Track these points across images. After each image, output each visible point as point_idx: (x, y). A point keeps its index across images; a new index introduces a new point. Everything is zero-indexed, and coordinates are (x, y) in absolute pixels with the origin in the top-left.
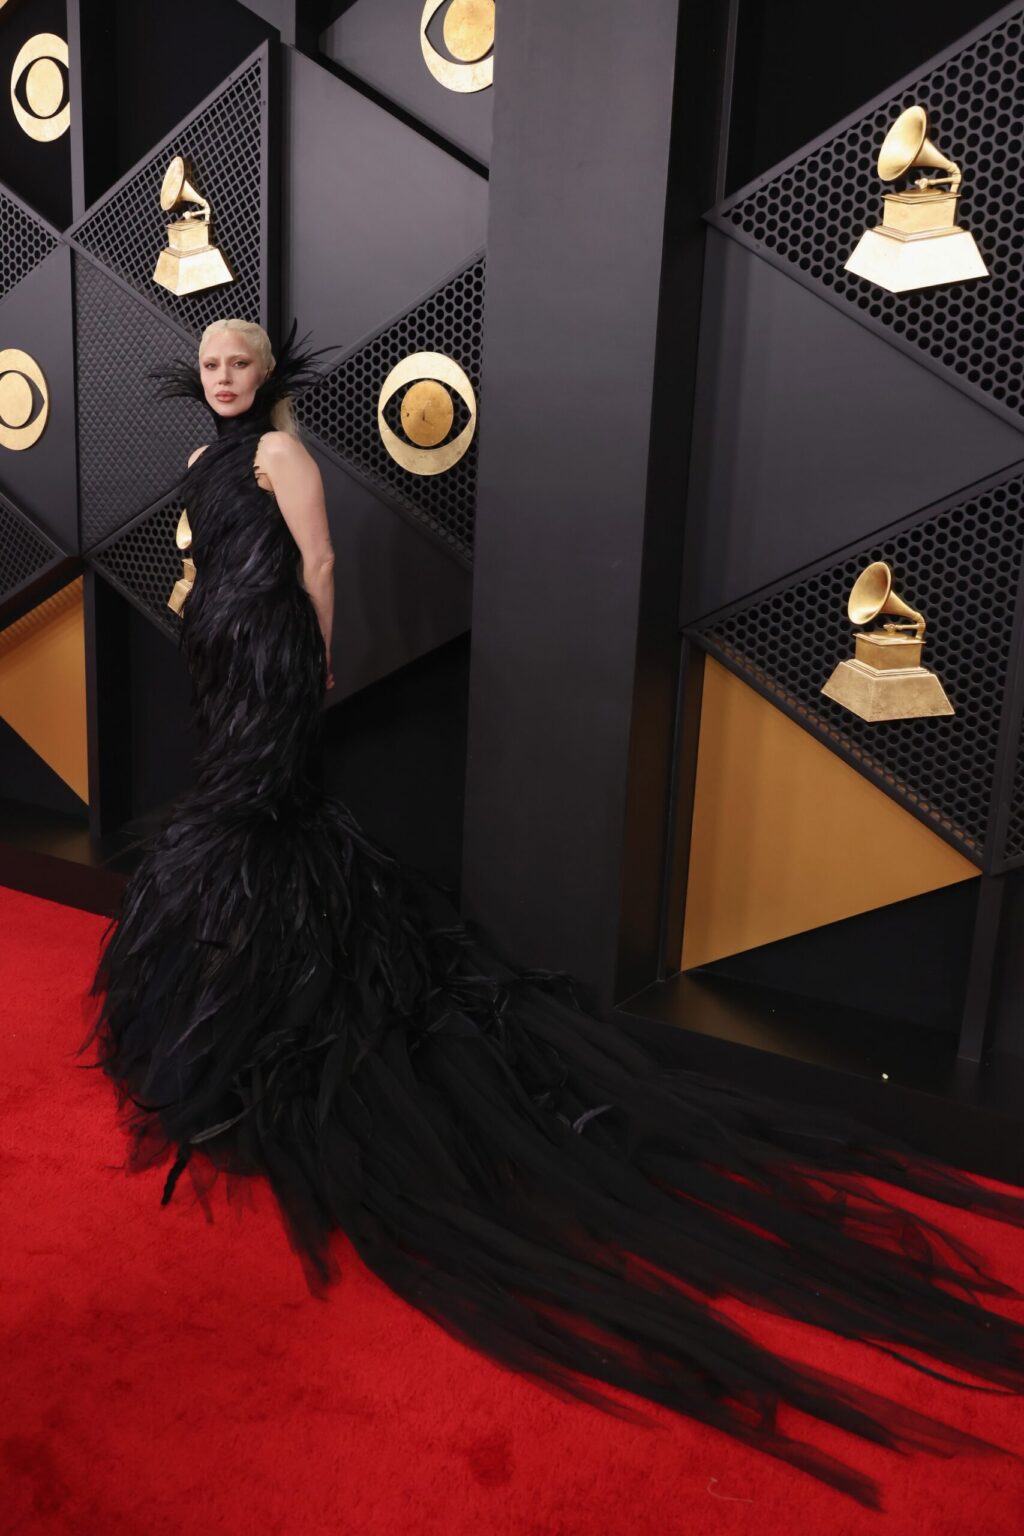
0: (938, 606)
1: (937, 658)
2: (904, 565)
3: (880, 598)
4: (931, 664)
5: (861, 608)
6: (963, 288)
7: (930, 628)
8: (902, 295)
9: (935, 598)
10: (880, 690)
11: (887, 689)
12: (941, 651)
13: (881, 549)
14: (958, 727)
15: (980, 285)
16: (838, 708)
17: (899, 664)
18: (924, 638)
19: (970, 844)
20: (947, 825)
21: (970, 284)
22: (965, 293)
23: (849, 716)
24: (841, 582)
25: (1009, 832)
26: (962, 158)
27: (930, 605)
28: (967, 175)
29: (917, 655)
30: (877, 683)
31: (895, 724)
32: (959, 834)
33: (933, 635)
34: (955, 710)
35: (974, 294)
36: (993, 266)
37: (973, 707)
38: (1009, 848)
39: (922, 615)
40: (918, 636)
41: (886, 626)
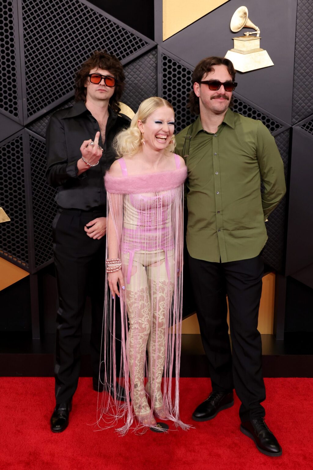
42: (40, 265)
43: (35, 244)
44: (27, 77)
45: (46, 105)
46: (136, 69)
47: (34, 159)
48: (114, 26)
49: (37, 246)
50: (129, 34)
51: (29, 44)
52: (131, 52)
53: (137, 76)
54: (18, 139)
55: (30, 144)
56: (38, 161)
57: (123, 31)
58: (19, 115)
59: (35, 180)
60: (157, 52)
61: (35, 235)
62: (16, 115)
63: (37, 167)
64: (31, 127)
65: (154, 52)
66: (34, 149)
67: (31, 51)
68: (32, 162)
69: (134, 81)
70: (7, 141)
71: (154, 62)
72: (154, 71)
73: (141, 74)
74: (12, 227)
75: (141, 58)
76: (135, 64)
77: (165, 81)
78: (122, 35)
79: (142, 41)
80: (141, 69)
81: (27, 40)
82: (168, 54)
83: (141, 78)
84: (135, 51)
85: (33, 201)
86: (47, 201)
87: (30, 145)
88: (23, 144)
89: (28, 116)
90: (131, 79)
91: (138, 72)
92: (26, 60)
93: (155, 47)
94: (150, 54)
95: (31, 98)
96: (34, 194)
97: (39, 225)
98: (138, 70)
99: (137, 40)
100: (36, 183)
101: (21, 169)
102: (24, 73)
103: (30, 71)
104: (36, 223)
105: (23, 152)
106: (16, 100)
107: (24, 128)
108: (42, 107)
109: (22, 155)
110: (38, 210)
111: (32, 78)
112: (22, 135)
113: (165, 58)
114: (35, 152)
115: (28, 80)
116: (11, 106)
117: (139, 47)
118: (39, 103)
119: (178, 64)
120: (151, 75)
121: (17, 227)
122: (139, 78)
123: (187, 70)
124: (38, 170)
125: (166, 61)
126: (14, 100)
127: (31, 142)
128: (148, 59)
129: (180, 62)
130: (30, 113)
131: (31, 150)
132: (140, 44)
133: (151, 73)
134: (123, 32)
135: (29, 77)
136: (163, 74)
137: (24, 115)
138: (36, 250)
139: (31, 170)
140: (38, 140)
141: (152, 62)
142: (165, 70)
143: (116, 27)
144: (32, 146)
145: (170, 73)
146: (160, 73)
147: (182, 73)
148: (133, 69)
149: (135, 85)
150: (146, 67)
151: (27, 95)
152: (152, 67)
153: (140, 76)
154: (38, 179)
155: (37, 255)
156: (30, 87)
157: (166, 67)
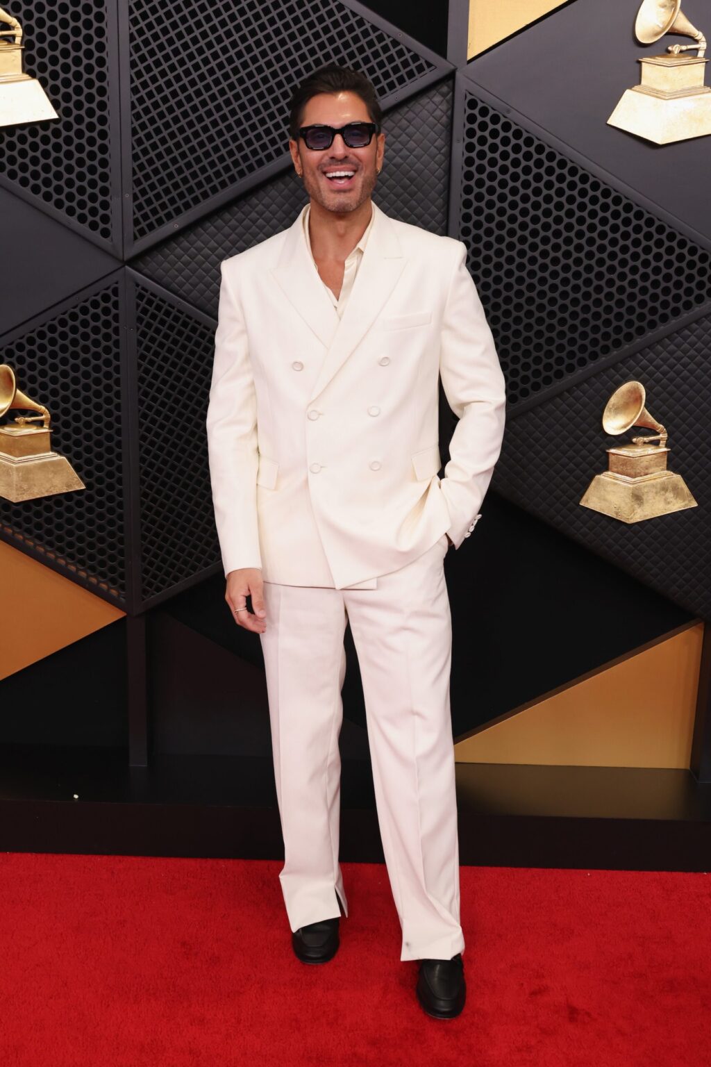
0: (57, 399)
1: (65, 443)
2: (24, 366)
3: (8, 396)
4: (60, 448)
6: (38, 127)
7: (54, 418)
10: (20, 474)
11: (26, 473)
12: (67, 437)
14: (90, 498)
15: (52, 126)
17: (34, 451)
18: (50, 428)
19: (114, 593)
20: (94, 580)
21: (45, 124)
22: (41, 133)
25: (144, 579)
26: (21, 14)
27: (52, 399)
28: (27, 30)
29: (47, 443)
30: (18, 469)
31: (37, 501)
32: (104, 586)
33: (59, 424)
34: (86, 484)
35: (49, 133)
37: (100, 480)
38: (145, 591)
39: (47, 408)
40: (45, 426)
41: (16, 419)
42: (153, 594)
43: (142, 545)
44: (136, 140)
45: (178, 211)
46: (399, 128)
47: (146, 342)
48: (353, 21)
50: (388, 41)
51: (143, 59)
52: (392, 86)
53: (401, 146)
54: (109, 292)
55: (138, 305)
56: (155, 347)
57: (374, 32)
58: (113, 234)
59: (146, 394)
60: (453, 90)
61: (142, 524)
62: (106, 233)
63: (152, 363)
64: (141, 265)
65: (445, 89)
66: (147, 318)
67: (146, 77)
68: (142, 350)
69: (394, 157)
70: (82, 296)
71: (446, 113)
72: (443, 136)
73: (411, 142)
74: (88, 504)
75: (413, 102)
76: (397, 117)
77: (469, 162)
78: (371, 44)
79: (419, 60)
80: (411, 129)
81: (137, 48)
82: (480, 94)
83: (411, 151)
84: (400, 84)
85: (142, 442)
86: (174, 445)
87: (137, 309)
88: (120, 305)
89: (135, 238)
91: (404, 135)
92: (134, 98)
93: (451, 77)
94: (434, 92)
95: (144, 192)
96: (144, 427)
97: (154, 500)
98: (404, 130)
99: (408, 56)
100: (148, 401)
101: (113, 366)
102: (127, 132)
104: (145, 495)
105: (121, 325)
106: (107, 198)
107: (124, 266)
108: (169, 217)
109: (116, 330)
110: (151, 465)
111: (147, 144)
112: (117, 283)
113: (472, 104)
114: (149, 326)
115: (138, 150)
116: (93, 212)
117: (411, 75)
118: (163, 206)
119: (503, 120)
120: (436, 144)
121: (100, 504)
122: (405, 152)
123: (525, 135)
124: (154, 369)
125: (476, 112)
126: (101, 198)
127: (139, 301)
128: (431, 106)
129: (507, 115)
130: (139, 231)
131: (140, 320)
132: (413, 66)
133: (436, 141)
134: (373, 36)
135: (140, 142)
136: (465, 143)
137: (125, 235)
138: (143, 559)
139: (139, 369)
140: (155, 296)
141: (438, 113)
142: (471, 133)
143: (357, 22)
144: (142, 312)
145: (482, 141)
146: (458, 141)
147: (513, 141)
148: (394, 128)
149: (395, 169)
150: (425, 125)
151: (135, 186)
152: (439, 124)
153: (408, 146)
154: (152, 392)
155: (146, 571)
156: (141, 167)
157: (475, 126)
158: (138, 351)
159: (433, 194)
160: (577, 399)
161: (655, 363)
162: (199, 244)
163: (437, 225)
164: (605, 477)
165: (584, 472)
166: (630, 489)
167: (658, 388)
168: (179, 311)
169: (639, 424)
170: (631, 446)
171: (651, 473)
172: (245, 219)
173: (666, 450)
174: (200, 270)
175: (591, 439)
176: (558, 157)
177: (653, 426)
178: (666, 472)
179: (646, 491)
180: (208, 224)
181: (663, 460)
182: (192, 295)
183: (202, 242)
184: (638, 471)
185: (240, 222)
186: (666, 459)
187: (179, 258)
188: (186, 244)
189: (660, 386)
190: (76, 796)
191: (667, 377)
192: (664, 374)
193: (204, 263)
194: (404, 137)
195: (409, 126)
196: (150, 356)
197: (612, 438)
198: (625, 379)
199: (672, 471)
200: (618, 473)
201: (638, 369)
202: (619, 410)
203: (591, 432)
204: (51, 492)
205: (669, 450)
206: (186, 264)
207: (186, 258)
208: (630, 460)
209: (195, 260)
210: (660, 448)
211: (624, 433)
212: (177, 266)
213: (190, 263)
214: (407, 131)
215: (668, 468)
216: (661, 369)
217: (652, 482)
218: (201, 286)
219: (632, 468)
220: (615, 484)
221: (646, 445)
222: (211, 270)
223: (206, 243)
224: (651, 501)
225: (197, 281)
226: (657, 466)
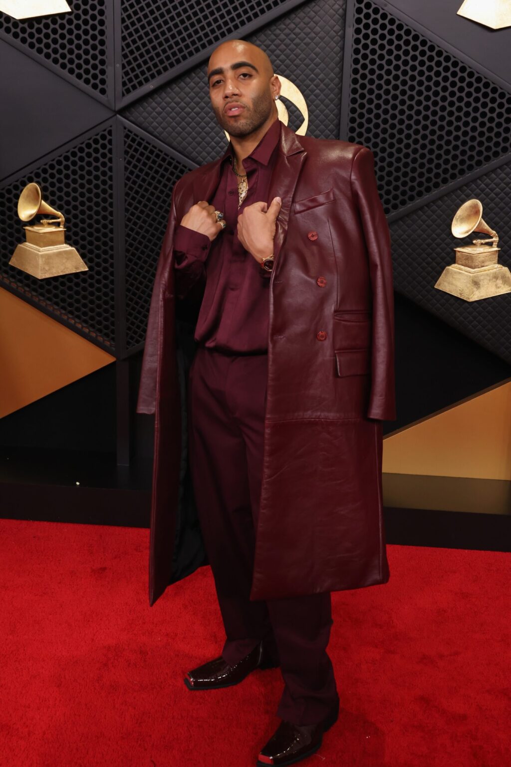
0: (70, 207)
1: (74, 238)
2: (47, 185)
3: (35, 205)
4: (71, 242)
5: (26, 212)
6: (58, 18)
7: (67, 220)
8: (23, 21)
9: (68, 203)
10: (44, 259)
11: (48, 258)
12: (76, 234)
13: (33, 175)
14: (91, 277)
15: (67, 17)
16: (20, 272)
17: (53, 243)
18: (65, 227)
19: (108, 344)
20: (94, 335)
21: (62, 16)
22: (60, 21)
23: (28, 277)
24: (11, 196)
25: (127, 334)
27: (66, 207)
29: (62, 238)
30: (42, 256)
31: (55, 279)
32: (101, 339)
33: (70, 225)
34: (89, 267)
35: (65, 22)
36: (73, 6)
37: (98, 265)
38: (128, 343)
39: (62, 213)
40: (61, 226)
41: (41, 221)
42: (134, 345)
43: (127, 310)
44: (124, 27)
45: (153, 76)
46: (309, 17)
47: (130, 168)
49: (130, 314)
53: (310, 31)
54: (106, 133)
55: (125, 142)
56: (136, 171)
58: (108, 92)
59: (130, 204)
61: (127, 296)
62: (103, 92)
63: (134, 183)
64: (128, 114)
66: (131, 152)
68: (127, 174)
69: (305, 38)
70: (87, 135)
71: (341, 7)
72: (340, 23)
73: (317, 27)
74: (90, 281)
76: (307, 9)
77: (357, 41)
80: (317, 18)
83: (317, 34)
85: (127, 238)
86: (150, 241)
87: (125, 145)
88: (114, 142)
89: (123, 95)
90: (300, 36)
91: (312, 23)
95: (129, 63)
96: (129, 228)
97: (135, 279)
98: (312, 19)
100: (131, 209)
101: (108, 185)
102: (118, 21)
103: (129, 17)
104: (129, 275)
105: (114, 156)
106: (104, 67)
107: (115, 115)
108: (147, 80)
109: (110, 160)
110: (134, 255)
111: (132, 29)
112: (111, 126)
114: (133, 157)
115: (126, 33)
116: (95, 77)
118: (143, 73)
119: (381, 12)
120: (335, 29)
121: (98, 282)
122: (313, 35)
123: (397, 22)
124: (136, 187)
125: (362, 6)
126: (100, 67)
127: (126, 139)
128: (331, 2)
129: (385, 8)
130: (126, 90)
131: (126, 152)
133: (334, 26)
135: (127, 28)
136: (354, 28)
137: (116, 93)
138: (128, 320)
139: (125, 187)
140: (137, 136)
141: (337, 6)
142: (358, 21)
144: (128, 147)
145: (367, 26)
146: (350, 27)
147: (389, 27)
148: (305, 17)
149: (305, 46)
150: (327, 16)
151: (123, 59)
152: (337, 16)
153: (315, 30)
154: (135, 203)
155: (129, 329)
156: (128, 45)
157: (362, 16)
158: (125, 174)
159: (332, 64)
160: (434, 212)
161: (490, 187)
162: (168, 99)
163: (335, 87)
164: (453, 268)
165: (438, 264)
166: (470, 277)
167: (492, 205)
168: (153, 146)
169: (477, 230)
170: (472, 246)
171: (486, 266)
172: (200, 82)
173: (497, 249)
174: (168, 118)
175: (443, 240)
176: (421, 38)
177: (488, 232)
178: (497, 265)
179: (482, 278)
180: (174, 86)
181: (495, 256)
182: (162, 135)
183: (170, 98)
184: (477, 264)
185: (197, 84)
186: (497, 255)
187: (154, 109)
188: (159, 99)
189: (494, 203)
190: (78, 483)
191: (499, 196)
192: (497, 194)
193: (171, 112)
194: (312, 24)
195: (315, 16)
196: (133, 178)
197: (459, 240)
198: (468, 198)
199: (502, 264)
200: (462, 265)
201: (478, 191)
202: (463, 220)
203: (444, 236)
204: (65, 272)
205: (500, 249)
206: (159, 113)
207: (159, 109)
208: (471, 256)
209: (165, 111)
210: (494, 247)
211: (467, 237)
212: (152, 115)
213: (161, 113)
214: (314, 20)
215: (499, 262)
216: (494, 191)
217: (487, 272)
218: (169, 129)
219: (472, 261)
220: (460, 273)
221: (483, 246)
222: (176, 117)
223: (172, 99)
224: (485, 286)
225: (166, 125)
226: (490, 261)
